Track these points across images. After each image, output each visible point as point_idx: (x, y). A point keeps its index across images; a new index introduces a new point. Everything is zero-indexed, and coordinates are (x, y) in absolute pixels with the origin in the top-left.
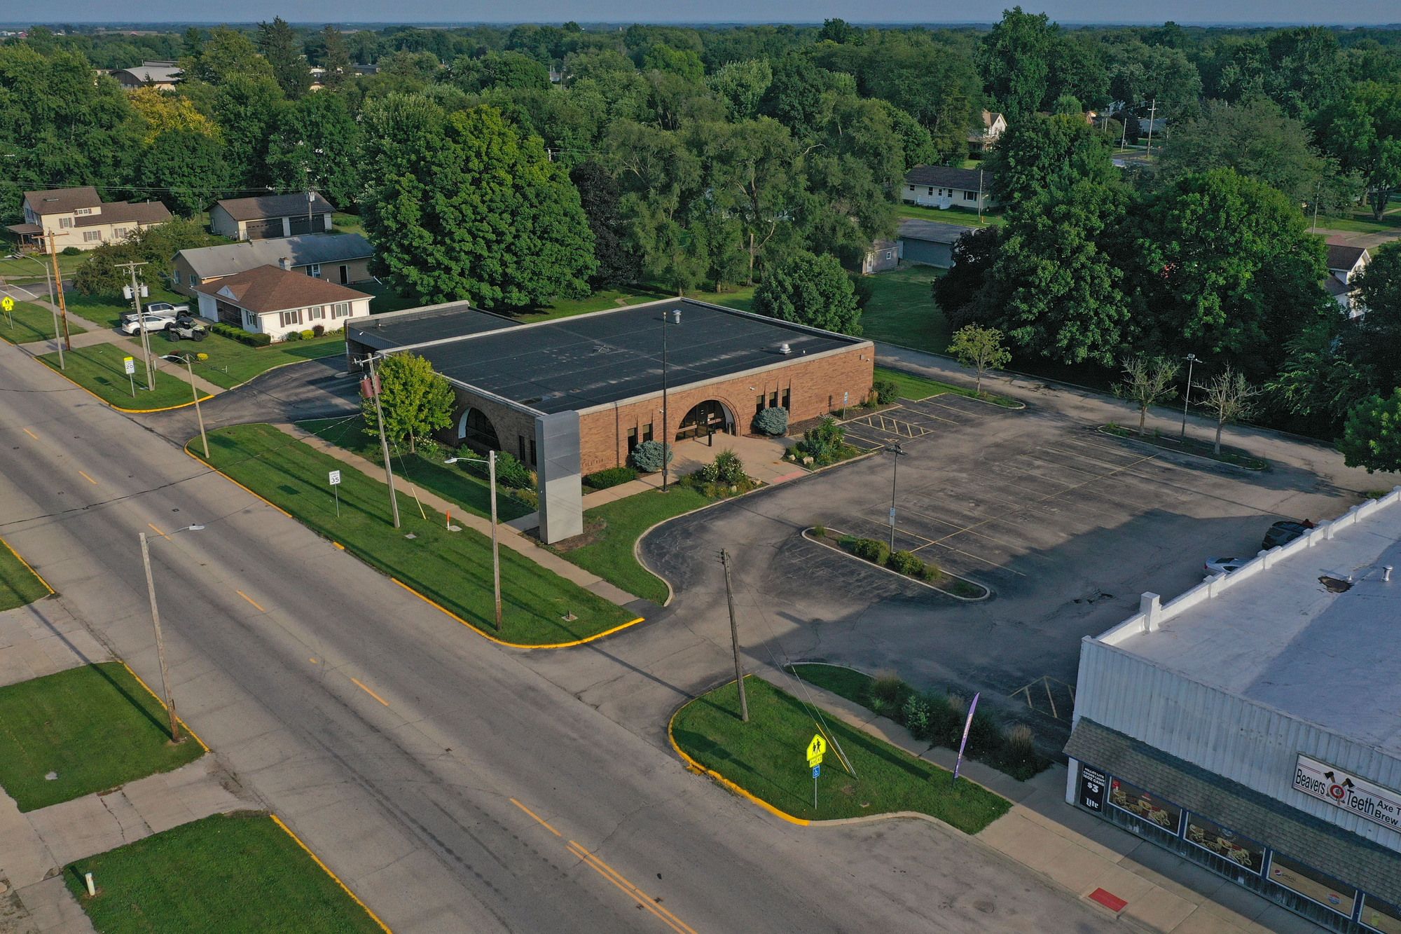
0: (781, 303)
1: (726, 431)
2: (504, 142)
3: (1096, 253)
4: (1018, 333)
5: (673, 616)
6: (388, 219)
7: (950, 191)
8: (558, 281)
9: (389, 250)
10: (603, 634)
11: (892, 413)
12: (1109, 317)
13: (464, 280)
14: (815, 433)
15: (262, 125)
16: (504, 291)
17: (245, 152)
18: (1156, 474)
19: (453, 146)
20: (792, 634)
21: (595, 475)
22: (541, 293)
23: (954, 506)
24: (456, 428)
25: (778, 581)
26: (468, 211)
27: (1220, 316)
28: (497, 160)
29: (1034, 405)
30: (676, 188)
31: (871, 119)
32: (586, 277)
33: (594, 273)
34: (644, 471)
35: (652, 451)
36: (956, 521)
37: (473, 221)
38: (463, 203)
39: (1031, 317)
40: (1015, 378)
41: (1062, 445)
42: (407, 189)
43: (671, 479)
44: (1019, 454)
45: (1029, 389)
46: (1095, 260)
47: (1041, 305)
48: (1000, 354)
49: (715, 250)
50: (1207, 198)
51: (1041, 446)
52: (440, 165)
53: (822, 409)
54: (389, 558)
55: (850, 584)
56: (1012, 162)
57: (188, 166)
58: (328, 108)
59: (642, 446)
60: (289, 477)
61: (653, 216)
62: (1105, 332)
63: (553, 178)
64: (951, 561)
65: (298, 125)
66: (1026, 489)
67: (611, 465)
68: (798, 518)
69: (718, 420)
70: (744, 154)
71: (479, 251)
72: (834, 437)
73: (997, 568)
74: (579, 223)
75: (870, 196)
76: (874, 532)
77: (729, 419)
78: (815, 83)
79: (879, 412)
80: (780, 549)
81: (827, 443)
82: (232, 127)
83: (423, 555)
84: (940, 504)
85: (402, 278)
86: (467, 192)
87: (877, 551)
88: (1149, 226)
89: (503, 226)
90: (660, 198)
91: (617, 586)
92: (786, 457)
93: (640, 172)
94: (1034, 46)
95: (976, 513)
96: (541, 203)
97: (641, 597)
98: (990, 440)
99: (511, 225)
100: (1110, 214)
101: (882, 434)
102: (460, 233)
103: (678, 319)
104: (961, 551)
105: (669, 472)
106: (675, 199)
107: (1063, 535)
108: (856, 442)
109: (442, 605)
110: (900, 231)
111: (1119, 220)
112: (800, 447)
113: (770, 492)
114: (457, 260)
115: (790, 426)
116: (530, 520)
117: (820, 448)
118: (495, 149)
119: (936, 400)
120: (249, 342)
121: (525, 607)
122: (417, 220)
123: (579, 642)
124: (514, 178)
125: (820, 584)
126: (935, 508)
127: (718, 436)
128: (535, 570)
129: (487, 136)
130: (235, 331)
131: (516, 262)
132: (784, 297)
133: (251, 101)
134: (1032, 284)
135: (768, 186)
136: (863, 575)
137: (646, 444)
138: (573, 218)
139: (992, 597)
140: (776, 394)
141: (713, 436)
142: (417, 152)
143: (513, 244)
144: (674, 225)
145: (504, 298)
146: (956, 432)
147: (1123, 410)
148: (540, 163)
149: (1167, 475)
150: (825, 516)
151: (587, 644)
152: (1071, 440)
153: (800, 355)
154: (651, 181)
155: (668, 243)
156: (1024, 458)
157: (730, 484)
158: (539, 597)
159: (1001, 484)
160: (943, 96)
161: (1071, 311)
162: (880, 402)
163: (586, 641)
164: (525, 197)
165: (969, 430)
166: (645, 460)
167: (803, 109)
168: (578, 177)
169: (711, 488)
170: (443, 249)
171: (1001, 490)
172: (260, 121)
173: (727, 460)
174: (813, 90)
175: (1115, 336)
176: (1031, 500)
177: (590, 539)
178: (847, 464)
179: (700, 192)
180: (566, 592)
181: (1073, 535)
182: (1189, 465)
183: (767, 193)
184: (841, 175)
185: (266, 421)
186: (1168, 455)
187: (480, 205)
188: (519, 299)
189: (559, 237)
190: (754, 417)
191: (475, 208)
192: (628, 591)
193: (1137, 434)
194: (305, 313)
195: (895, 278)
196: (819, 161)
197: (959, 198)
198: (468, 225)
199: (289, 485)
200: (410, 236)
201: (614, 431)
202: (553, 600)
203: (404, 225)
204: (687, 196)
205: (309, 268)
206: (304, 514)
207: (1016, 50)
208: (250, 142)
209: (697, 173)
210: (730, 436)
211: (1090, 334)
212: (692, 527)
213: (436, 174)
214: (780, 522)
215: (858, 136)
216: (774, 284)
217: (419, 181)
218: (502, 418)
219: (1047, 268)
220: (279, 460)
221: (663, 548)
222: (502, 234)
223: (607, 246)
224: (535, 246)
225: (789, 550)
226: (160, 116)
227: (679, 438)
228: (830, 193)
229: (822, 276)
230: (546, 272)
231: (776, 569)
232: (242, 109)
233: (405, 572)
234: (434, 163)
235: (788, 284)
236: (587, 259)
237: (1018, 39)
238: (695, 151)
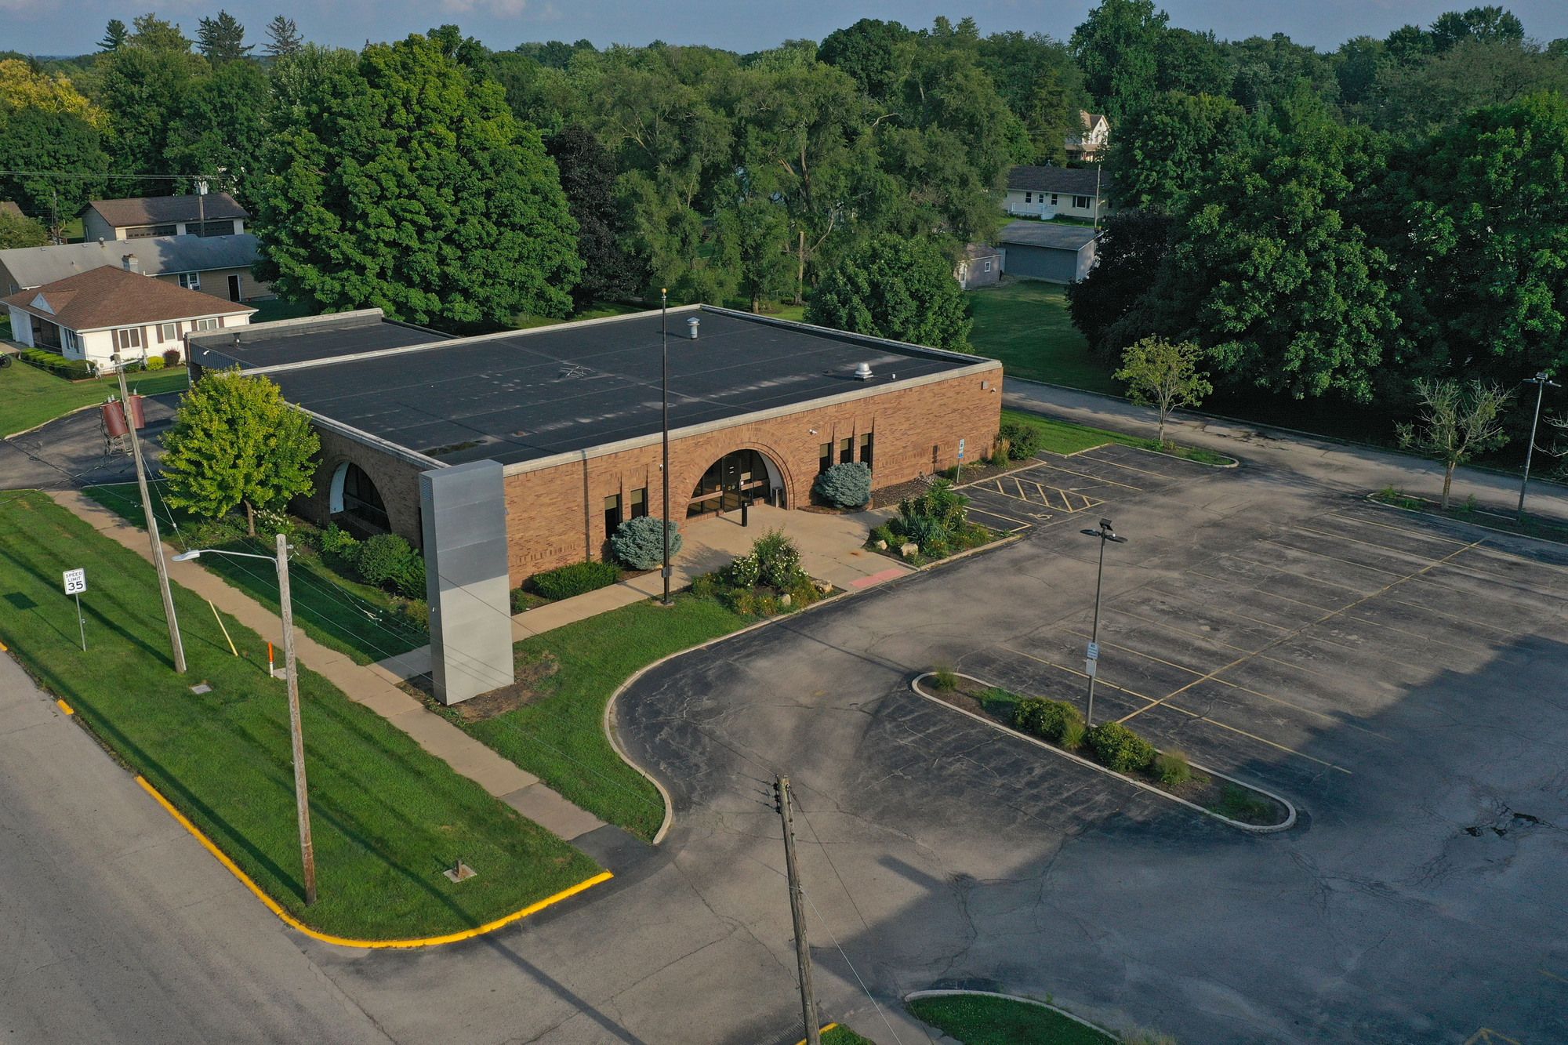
0: (853, 308)
1: (770, 501)
2: (444, 86)
3: (1343, 227)
4: (1218, 351)
5: (671, 866)
6: (276, 196)
7: (1055, 197)
8: (523, 287)
9: (278, 242)
10: (525, 912)
11: (1032, 473)
12: (1367, 322)
13: (385, 285)
14: (920, 505)
15: (163, 110)
16: (443, 300)
17: (140, 146)
18: (1496, 572)
19: (370, 91)
20: (915, 913)
21: (547, 575)
22: (499, 304)
23: (1174, 630)
24: (326, 495)
25: (876, 786)
26: (390, 183)
27: (1556, 320)
28: (434, 110)
29: (1251, 461)
30: (696, 162)
31: (966, 76)
32: (568, 288)
33: (579, 280)
34: (631, 569)
35: (647, 535)
36: (1186, 659)
37: (399, 196)
38: (383, 171)
39: (1240, 327)
40: (1208, 423)
41: (1320, 524)
42: (305, 153)
43: (677, 582)
44: (1255, 538)
45: (1235, 439)
46: (1344, 237)
47: (1256, 309)
48: (1194, 383)
49: (751, 251)
50: (1528, 134)
51: (1286, 524)
52: (350, 117)
53: (922, 467)
54: (140, 733)
55: (1016, 791)
56: (1139, 155)
57: (49, 155)
58: (245, 86)
59: (629, 526)
60: (30, 577)
61: (663, 200)
62: (1360, 347)
63: (518, 141)
64: (1202, 743)
65: (205, 108)
66: (1289, 598)
67: (577, 558)
68: (903, 653)
69: (758, 484)
70: (791, 112)
71: (405, 242)
72: (951, 512)
73: (1290, 756)
74: (554, 205)
75: (964, 182)
76: (1044, 681)
77: (774, 482)
78: (883, 43)
79: (1012, 472)
80: (877, 715)
81: (941, 521)
82: (124, 114)
83: (208, 726)
84: (1151, 628)
85: (296, 282)
86: (392, 158)
87: (1062, 723)
88: (1429, 184)
89: (442, 206)
90: (673, 176)
91: (566, 796)
92: (871, 543)
93: (645, 141)
94: (1140, 35)
95: (1217, 644)
96: (497, 173)
97: (609, 820)
98: (1199, 515)
99: (455, 203)
100: (1361, 168)
101: (1022, 506)
102: (376, 214)
103: (695, 332)
104: (1210, 718)
105: (674, 570)
106: (695, 177)
107: (1387, 686)
108: (983, 519)
109: (214, 840)
110: (1003, 235)
111: (1377, 177)
112: (894, 527)
113: (849, 605)
114: (373, 254)
115: (875, 494)
116: (417, 660)
117: (928, 529)
118: (432, 96)
119: (1097, 454)
120: (63, 373)
121: (377, 846)
122: (318, 198)
123: (471, 933)
124: (458, 138)
125: (957, 791)
126: (1143, 635)
127: (758, 510)
128: (413, 761)
129: (420, 77)
130: (49, 358)
131: (460, 258)
132: (856, 299)
133: (148, 79)
134: (1243, 275)
135: (825, 163)
136: (1037, 772)
137: (636, 522)
138: (545, 199)
139: (1303, 823)
140: (851, 441)
141: (750, 509)
142: (319, 102)
143: (456, 231)
144: (693, 215)
145: (442, 311)
146: (1141, 502)
147: (1392, 468)
148: (499, 119)
149: (1519, 574)
150: (952, 650)
151: (489, 939)
152: (1330, 515)
153: (889, 380)
154: (660, 152)
155: (684, 241)
156: (1267, 545)
157: (779, 592)
158: (409, 823)
159: (1245, 589)
160: (1035, 88)
161: (1307, 316)
162: (1012, 456)
163: (487, 929)
164: (473, 163)
165: (1162, 500)
166: (633, 549)
167: (868, 76)
168: (556, 147)
169: (746, 599)
170: (353, 238)
171: (1245, 600)
172: (159, 105)
173: (773, 549)
174: (881, 52)
175: (1374, 357)
176: (1308, 619)
177: (526, 695)
178: (975, 555)
179: (729, 171)
180: (464, 810)
181: (1406, 686)
182: (1543, 557)
183: (823, 172)
184: (925, 154)
185: (36, 487)
186: (1502, 540)
187: (407, 173)
188: (465, 312)
189: (524, 222)
190: (816, 478)
191: (399, 177)
192: (585, 806)
193: (1438, 507)
194: (151, 332)
195: (997, 296)
196: (895, 134)
197: (1065, 206)
198: (389, 204)
199: (26, 591)
200: (306, 219)
201: (581, 500)
202: (434, 829)
203: (298, 206)
204: (711, 174)
205: (183, 277)
206: (27, 645)
207: (1117, 41)
208: (147, 133)
209: (725, 140)
210: (776, 510)
211: (1336, 351)
212: (712, 671)
213: (343, 129)
214: (870, 661)
215: (947, 98)
216: (841, 280)
217: (322, 141)
218: (392, 478)
219: (1266, 250)
220: (30, 551)
221: (658, 713)
222: (440, 216)
223: (598, 242)
224: (488, 234)
225: (892, 717)
226: (28, 97)
227: (692, 512)
228: (909, 178)
229: (914, 268)
230: (506, 272)
231: (870, 759)
232: (135, 89)
233: (164, 764)
234: (341, 114)
235: (862, 279)
236: (568, 257)
237: (1120, 27)
238: (722, 111)
